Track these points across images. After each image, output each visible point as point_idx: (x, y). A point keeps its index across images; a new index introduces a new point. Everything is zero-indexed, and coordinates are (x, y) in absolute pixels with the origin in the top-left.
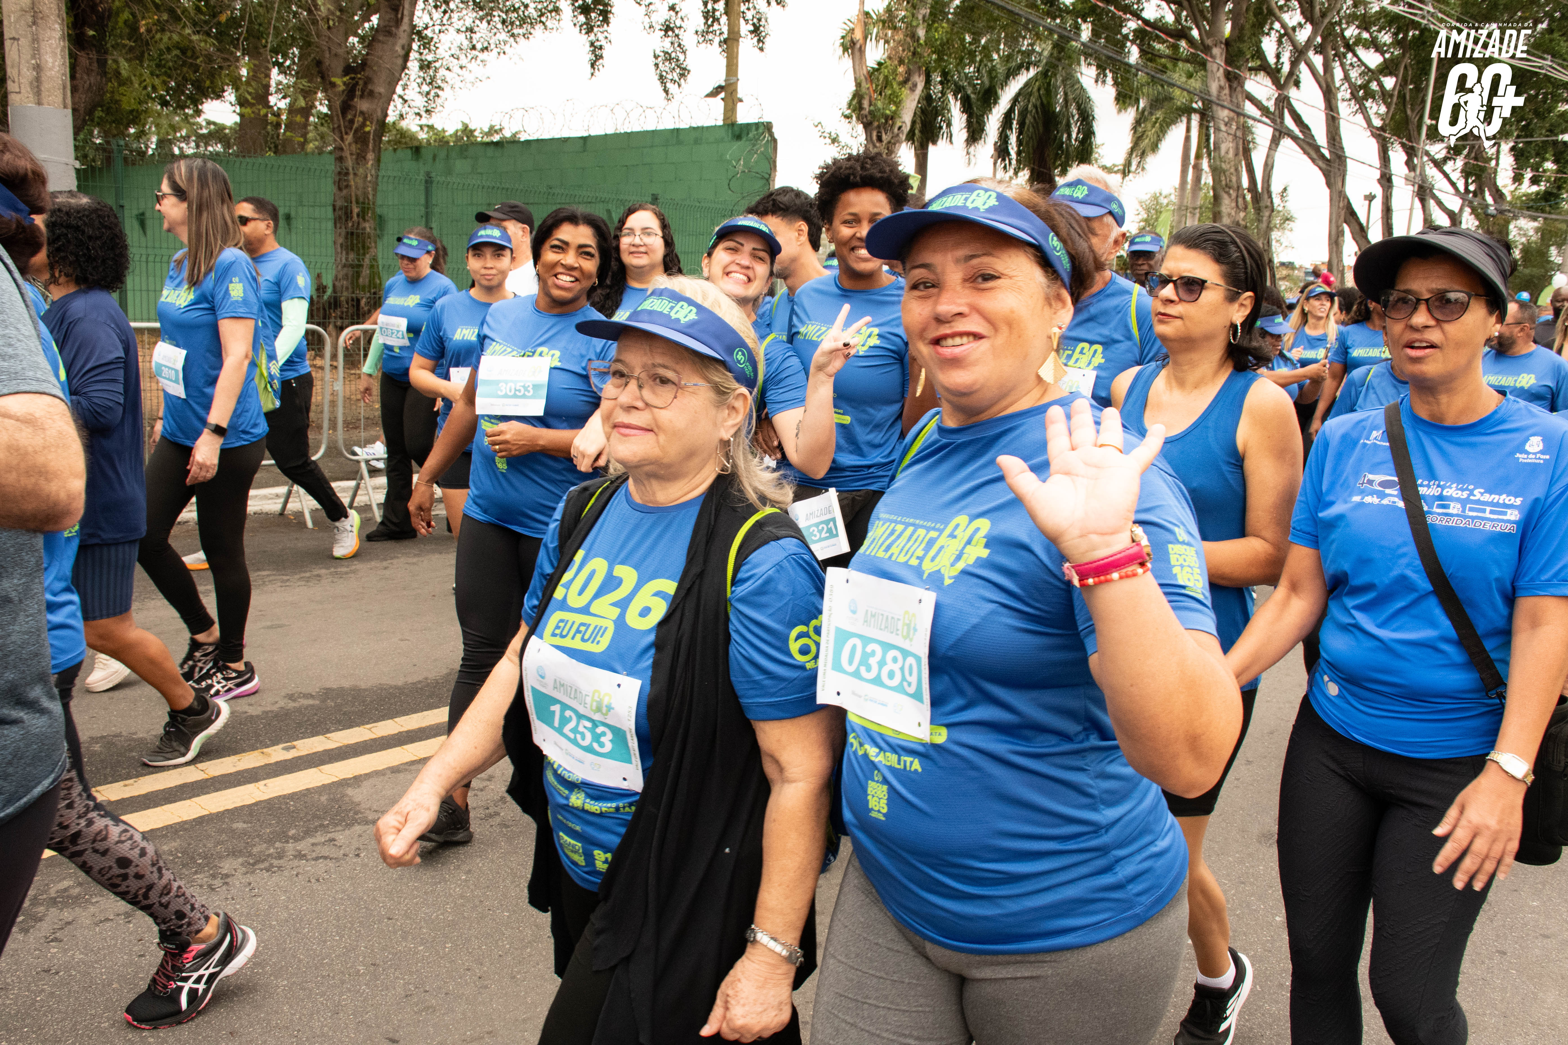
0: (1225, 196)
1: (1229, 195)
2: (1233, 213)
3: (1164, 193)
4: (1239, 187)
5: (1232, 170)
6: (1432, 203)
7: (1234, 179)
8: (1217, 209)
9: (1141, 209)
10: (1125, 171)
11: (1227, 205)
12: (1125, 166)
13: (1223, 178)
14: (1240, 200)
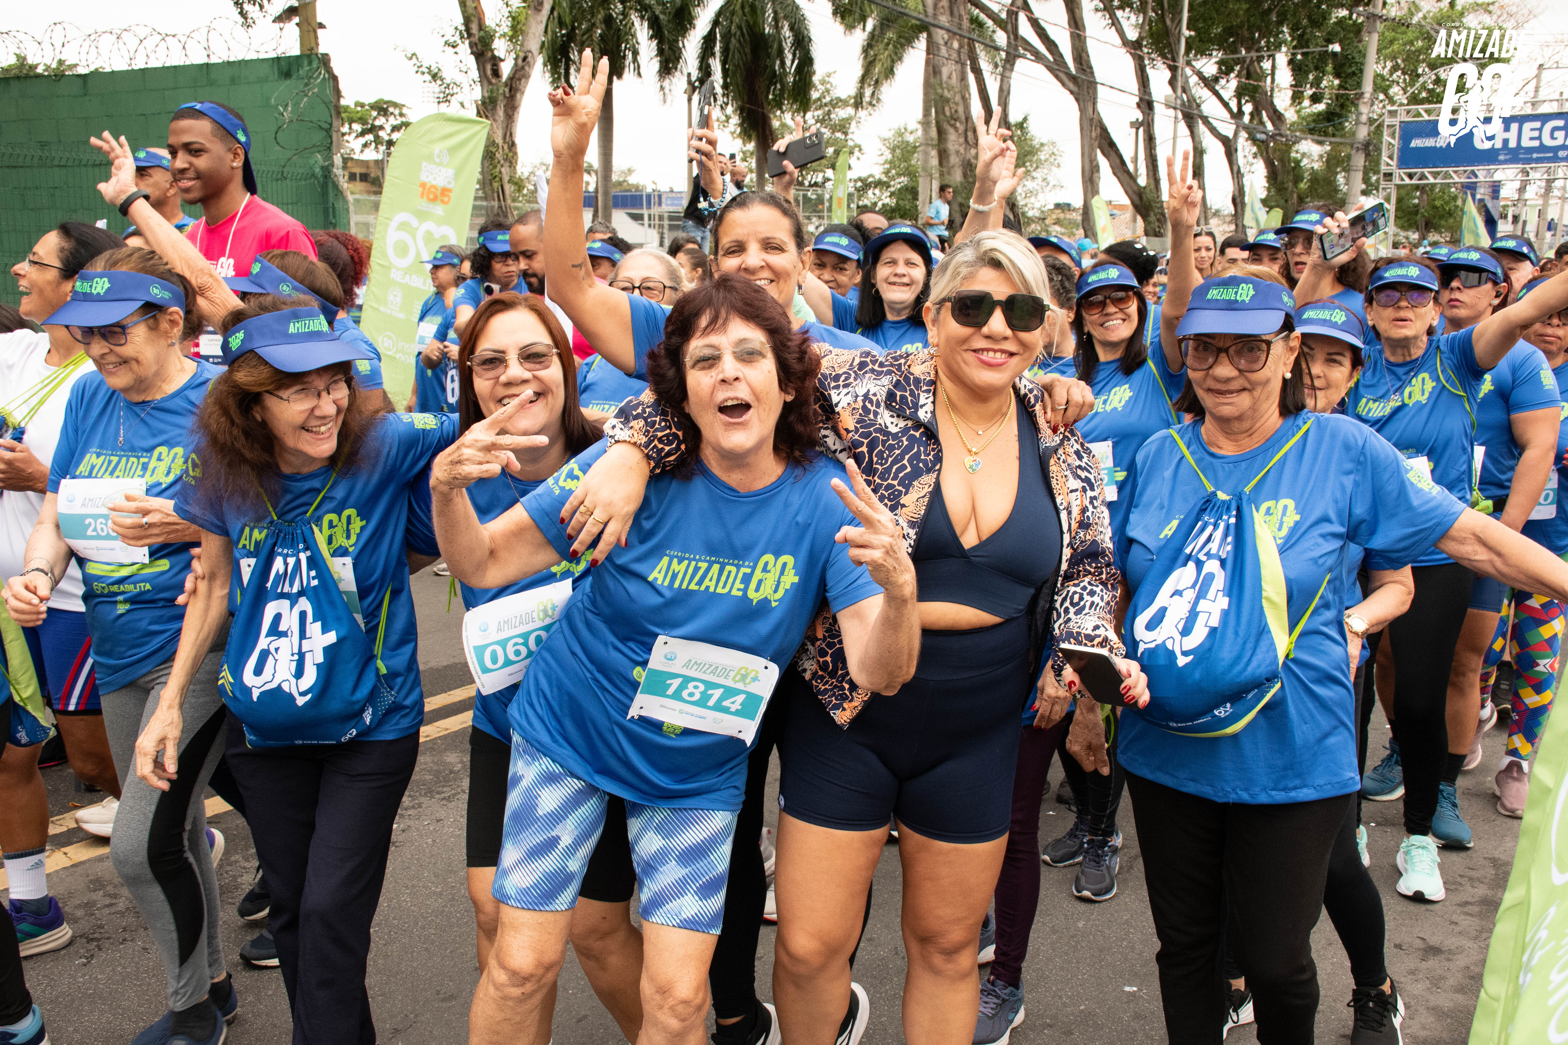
0: (951, 130)
1: (956, 129)
2: (962, 151)
3: (910, 129)
4: (968, 118)
5: (958, 98)
6: (1202, 128)
7: (961, 109)
8: (942, 146)
9: (884, 148)
10: (858, 102)
11: (954, 141)
12: (855, 98)
13: (947, 109)
14: (970, 134)
